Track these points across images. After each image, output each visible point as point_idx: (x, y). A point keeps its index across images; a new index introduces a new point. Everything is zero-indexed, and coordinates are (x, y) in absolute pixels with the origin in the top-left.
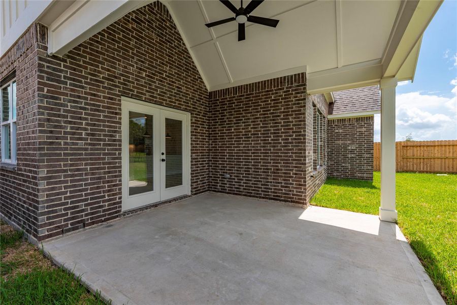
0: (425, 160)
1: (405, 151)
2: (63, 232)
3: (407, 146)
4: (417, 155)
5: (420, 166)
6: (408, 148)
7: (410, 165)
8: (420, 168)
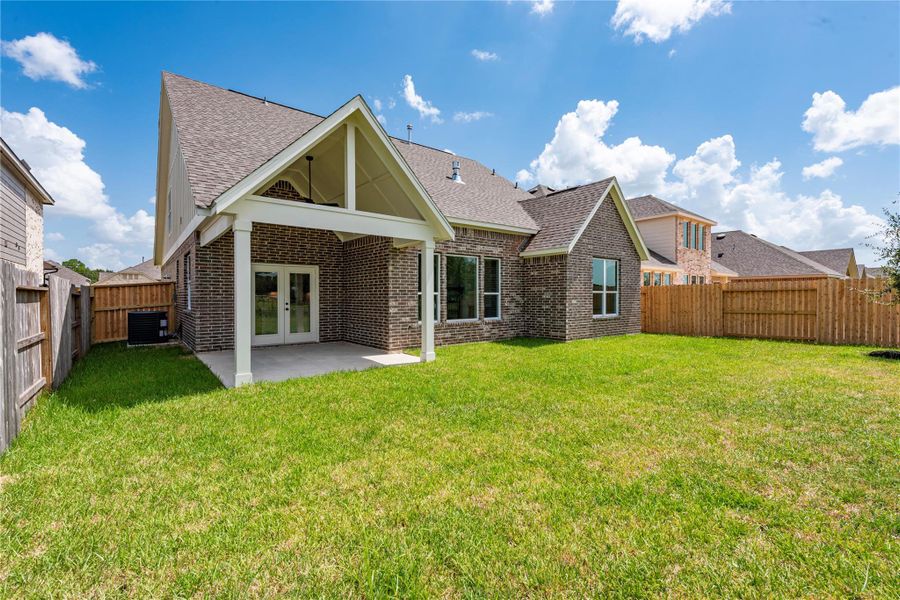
0: (761, 316)
1: (729, 300)
2: (208, 351)
3: (732, 292)
4: (748, 308)
5: (753, 327)
6: (734, 295)
7: (737, 324)
8: (753, 332)
